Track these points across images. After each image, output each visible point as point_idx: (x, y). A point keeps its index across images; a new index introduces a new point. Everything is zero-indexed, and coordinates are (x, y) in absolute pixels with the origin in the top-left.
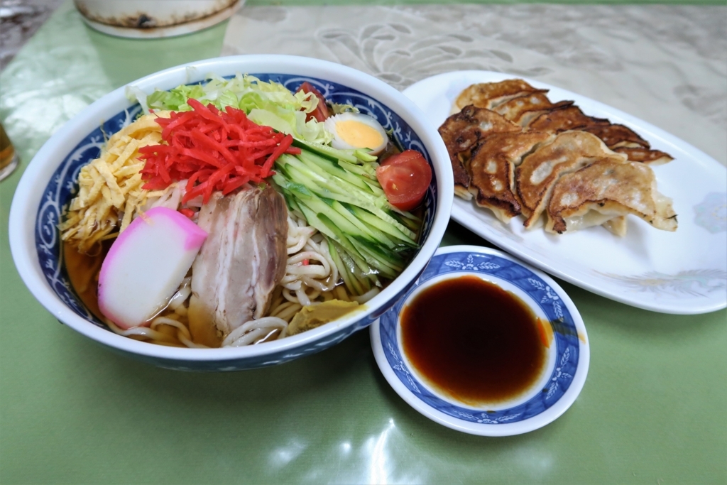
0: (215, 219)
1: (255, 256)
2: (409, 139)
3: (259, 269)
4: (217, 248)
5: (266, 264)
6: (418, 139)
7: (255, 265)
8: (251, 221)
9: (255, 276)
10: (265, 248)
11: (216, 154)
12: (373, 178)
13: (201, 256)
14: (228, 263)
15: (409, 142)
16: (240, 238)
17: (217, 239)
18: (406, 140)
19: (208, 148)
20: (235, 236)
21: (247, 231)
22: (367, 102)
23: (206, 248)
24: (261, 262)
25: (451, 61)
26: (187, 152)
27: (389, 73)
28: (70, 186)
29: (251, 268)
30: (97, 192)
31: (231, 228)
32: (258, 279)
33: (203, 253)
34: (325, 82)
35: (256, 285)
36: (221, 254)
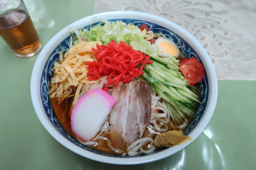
0: (120, 94)
1: (139, 111)
2: (189, 51)
3: (141, 117)
4: (121, 107)
5: (144, 115)
6: (195, 52)
7: (139, 115)
8: (137, 96)
9: (139, 120)
10: (143, 108)
11: (121, 67)
12: (178, 70)
13: (114, 110)
14: (126, 113)
15: (189, 52)
16: (132, 103)
17: (121, 103)
18: (187, 51)
19: (118, 64)
20: (129, 102)
21: (135, 100)
22: (169, 33)
23: (116, 106)
24: (141, 114)
25: (188, 7)
26: (108, 66)
27: (164, 12)
28: (50, 72)
29: (137, 116)
30: (65, 79)
31: (127, 99)
32: (140, 121)
33: (115, 108)
34: (150, 23)
35: (139, 124)
36: (123, 109)
